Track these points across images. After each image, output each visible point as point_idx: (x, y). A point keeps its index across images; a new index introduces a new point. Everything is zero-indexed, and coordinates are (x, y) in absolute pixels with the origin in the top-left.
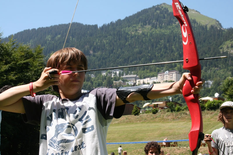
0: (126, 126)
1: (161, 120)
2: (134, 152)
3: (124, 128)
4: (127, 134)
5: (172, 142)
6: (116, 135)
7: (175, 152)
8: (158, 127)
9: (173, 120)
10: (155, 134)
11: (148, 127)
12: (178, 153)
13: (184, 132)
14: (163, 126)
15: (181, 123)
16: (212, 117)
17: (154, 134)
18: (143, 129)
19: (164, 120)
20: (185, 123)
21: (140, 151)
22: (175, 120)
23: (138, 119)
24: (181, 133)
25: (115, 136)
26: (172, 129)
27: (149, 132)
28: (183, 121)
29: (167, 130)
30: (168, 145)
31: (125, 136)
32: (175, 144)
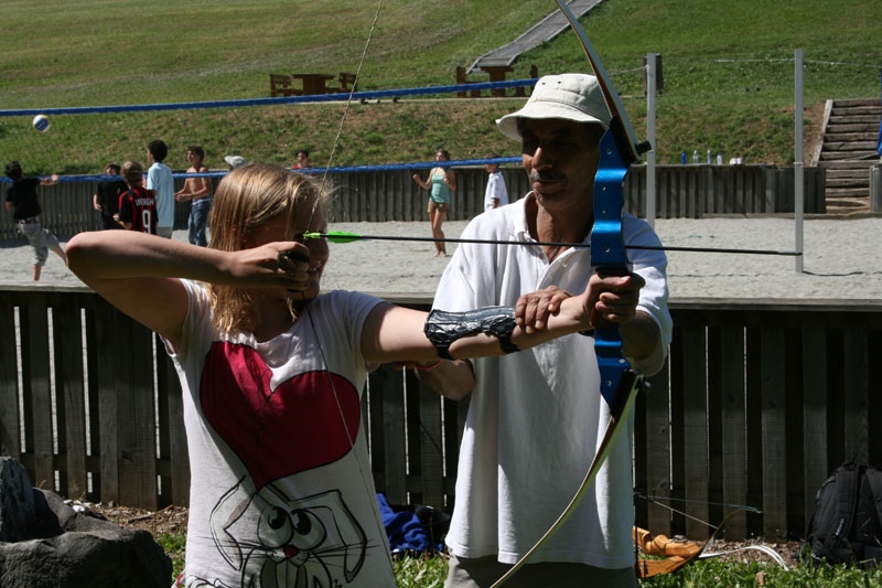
2: (160, 128)
4: (139, 34)
5: (332, 77)
6: (91, 42)
10: (269, 36)
12: (353, 131)
13: (401, 23)
17: (263, 35)
18: (218, 10)
21: (185, 122)
24: (385, 30)
25: (85, 44)
26: (350, 10)
27: (240, 25)
29: (326, 13)
30: (315, 85)
31: (129, 47)
32: (344, 86)
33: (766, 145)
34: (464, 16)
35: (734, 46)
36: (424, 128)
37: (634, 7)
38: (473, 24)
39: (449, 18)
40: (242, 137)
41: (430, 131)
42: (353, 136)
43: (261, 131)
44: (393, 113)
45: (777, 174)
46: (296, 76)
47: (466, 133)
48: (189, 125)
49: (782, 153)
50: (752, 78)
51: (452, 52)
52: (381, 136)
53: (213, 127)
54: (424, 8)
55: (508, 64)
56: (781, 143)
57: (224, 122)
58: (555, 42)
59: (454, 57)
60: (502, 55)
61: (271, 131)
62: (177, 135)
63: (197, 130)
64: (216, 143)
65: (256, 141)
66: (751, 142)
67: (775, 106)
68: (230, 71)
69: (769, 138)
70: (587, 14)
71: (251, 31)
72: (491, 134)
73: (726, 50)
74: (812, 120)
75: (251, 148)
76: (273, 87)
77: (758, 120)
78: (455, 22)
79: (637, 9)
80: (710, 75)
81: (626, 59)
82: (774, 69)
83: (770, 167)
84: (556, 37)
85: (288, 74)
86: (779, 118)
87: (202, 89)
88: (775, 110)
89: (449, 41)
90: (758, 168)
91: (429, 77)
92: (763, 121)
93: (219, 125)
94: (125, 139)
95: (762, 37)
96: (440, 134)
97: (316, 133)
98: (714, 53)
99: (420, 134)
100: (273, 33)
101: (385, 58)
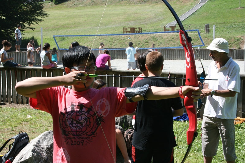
0: (92, 10)
1: (127, 4)
2: (100, 39)
3: (89, 12)
4: (92, 18)
5: (136, 28)
6: (82, 20)
7: (139, 38)
8: (124, 11)
9: (139, 4)
10: (121, 19)
11: (113, 11)
12: (142, 40)
13: (149, 16)
14: (129, 10)
15: (146, 6)
16: (178, 1)
17: (119, 19)
18: (109, 13)
19: (130, 3)
20: (151, 7)
22: (141, 3)
23: (103, 2)
24: (146, 18)
25: (80, 20)
26: (138, 13)
27: (114, 16)
28: (149, 4)
29: (133, 14)
30: (133, 30)
31: (90, 21)
32: (139, 30)
33: (233, 44)
34: (163, 15)
35: (224, 22)
36: (157, 40)
37: (202, 13)
38: (166, 17)
39: (160, 15)
40: (117, 41)
41: (159, 40)
42: (142, 41)
43: (122, 40)
44: (151, 36)
45: (236, 51)
46: (129, 28)
47: (167, 41)
48: (106, 38)
49: (237, 46)
50: (229, 30)
51: (161, 23)
52: (148, 41)
53: (111, 39)
54: (154, 13)
55: (174, 26)
56: (237, 44)
57: (114, 38)
58: (184, 21)
59: (162, 24)
60: (173, 24)
61: (124, 40)
62: (104, 40)
63: (108, 39)
64: (112, 42)
65: (121, 42)
66: (230, 44)
67: (235, 36)
68: (112, 26)
69: (234, 43)
70: (191, 15)
71: (116, 18)
72: (172, 41)
73: (223, 23)
74: (244, 39)
75: (120, 43)
76: (124, 30)
77: (231, 39)
78: (162, 16)
79: (202, 14)
80: (220, 29)
81: (200, 25)
82: (234, 28)
83: (235, 49)
84: (184, 20)
85: (126, 27)
86: (236, 39)
87: (106, 30)
88: (235, 37)
89: (161, 20)
90: (232, 49)
91: (156, 28)
92: (233, 39)
93: (112, 38)
94: (92, 41)
95: (231, 20)
96: (161, 41)
97: (134, 40)
98: (220, 24)
99: (156, 41)
100: (121, 18)
101: (146, 24)
